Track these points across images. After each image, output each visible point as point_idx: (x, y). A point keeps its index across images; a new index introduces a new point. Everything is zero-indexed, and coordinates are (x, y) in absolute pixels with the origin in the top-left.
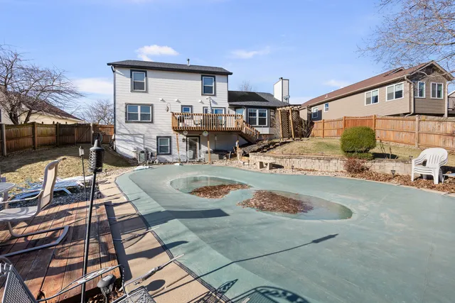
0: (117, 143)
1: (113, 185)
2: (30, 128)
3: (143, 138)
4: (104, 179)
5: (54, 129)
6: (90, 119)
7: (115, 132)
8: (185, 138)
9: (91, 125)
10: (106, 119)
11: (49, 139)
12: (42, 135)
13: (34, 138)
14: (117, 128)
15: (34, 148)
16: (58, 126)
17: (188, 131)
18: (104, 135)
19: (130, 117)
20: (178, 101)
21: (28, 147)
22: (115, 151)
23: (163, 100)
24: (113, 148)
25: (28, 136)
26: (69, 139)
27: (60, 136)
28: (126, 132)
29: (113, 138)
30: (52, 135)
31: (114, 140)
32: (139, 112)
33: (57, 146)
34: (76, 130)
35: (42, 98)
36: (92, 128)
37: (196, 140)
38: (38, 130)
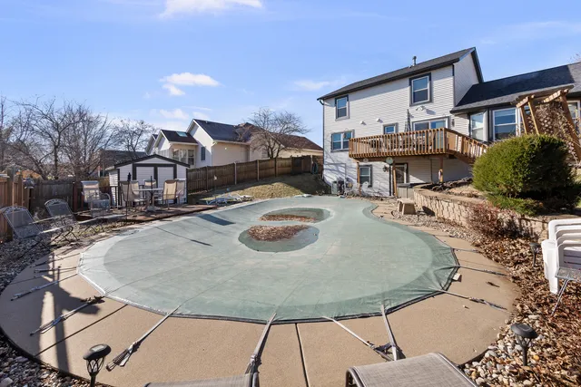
0: (325, 172)
2: (274, 162)
3: (345, 168)
5: (290, 161)
7: (323, 162)
8: (388, 166)
9: (312, 157)
11: (286, 169)
12: (282, 166)
13: (276, 168)
14: (325, 158)
15: (276, 176)
16: (293, 159)
17: (393, 157)
19: (335, 146)
20: (380, 121)
23: (363, 123)
25: (272, 168)
26: (298, 169)
27: (294, 166)
28: (331, 162)
31: (324, 170)
32: (342, 141)
34: (303, 161)
36: (312, 160)
37: (402, 169)
38: (279, 162)
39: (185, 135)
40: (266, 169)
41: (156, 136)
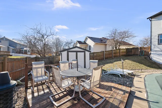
0: (152, 56)
1: (142, 80)
2: (119, 50)
4: (139, 74)
5: (125, 50)
6: (140, 45)
7: (151, 50)
9: (139, 48)
10: (148, 44)
11: (124, 54)
12: (122, 52)
13: (120, 53)
14: (152, 48)
15: (120, 56)
16: (127, 49)
18: (145, 52)
19: (161, 42)
21: (118, 56)
22: (151, 59)
24: (149, 58)
25: (118, 53)
26: (130, 54)
27: (127, 52)
28: (159, 50)
29: (150, 53)
30: (125, 52)
31: (151, 54)
33: (126, 56)
34: (133, 50)
35: (123, 40)
36: (139, 49)
38: (121, 51)
39: (84, 42)
40: (116, 53)
41: (75, 44)
